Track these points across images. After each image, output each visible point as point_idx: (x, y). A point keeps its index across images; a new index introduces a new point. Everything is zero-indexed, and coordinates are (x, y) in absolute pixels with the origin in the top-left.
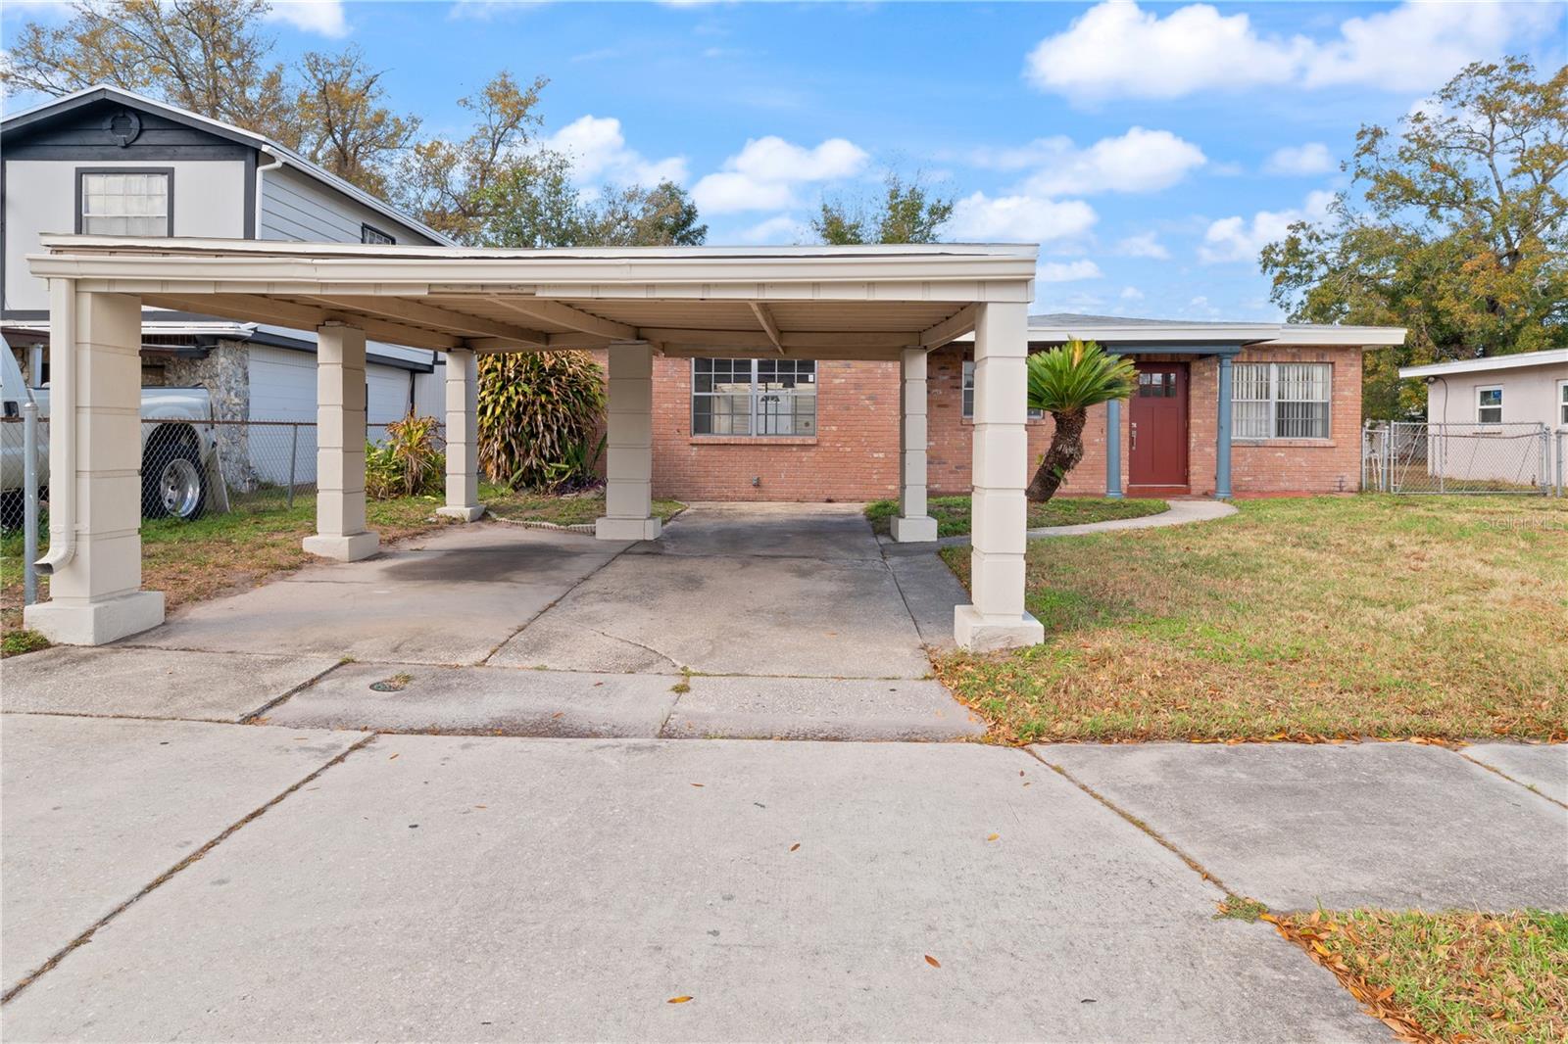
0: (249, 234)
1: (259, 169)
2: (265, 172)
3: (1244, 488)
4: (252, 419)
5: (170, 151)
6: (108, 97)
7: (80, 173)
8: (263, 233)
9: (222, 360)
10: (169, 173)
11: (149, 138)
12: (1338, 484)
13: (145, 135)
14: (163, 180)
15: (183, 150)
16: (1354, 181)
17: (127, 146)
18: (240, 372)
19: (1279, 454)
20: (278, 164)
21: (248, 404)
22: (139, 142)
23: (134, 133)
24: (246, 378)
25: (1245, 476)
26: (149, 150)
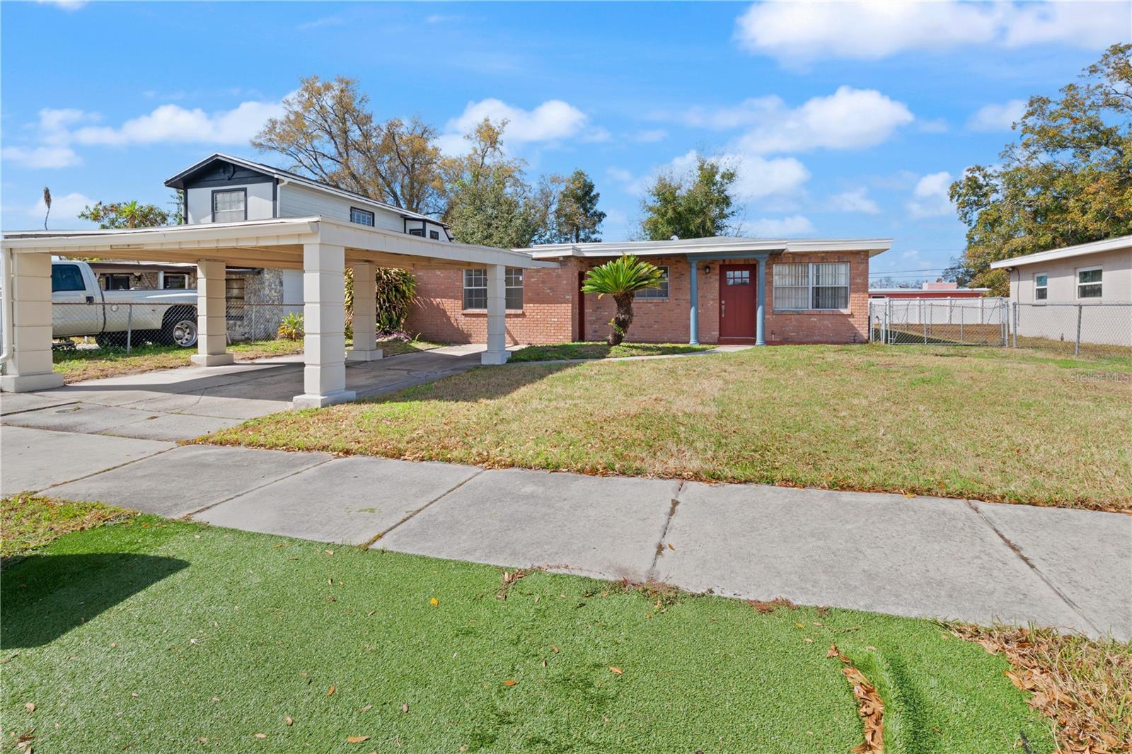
0: (275, 216)
1: (278, 186)
2: (281, 187)
3: (790, 340)
4: (284, 303)
5: (245, 180)
6: (219, 158)
7: (213, 192)
8: (281, 214)
9: (266, 275)
10: (245, 190)
11: (238, 175)
12: (852, 338)
13: (236, 173)
14: (243, 193)
15: (250, 179)
16: (1022, 136)
17: (229, 179)
18: (277, 281)
19: (813, 319)
20: (286, 183)
21: (282, 296)
22: (234, 177)
23: (232, 173)
24: (281, 284)
25: (791, 332)
26: (237, 180)
